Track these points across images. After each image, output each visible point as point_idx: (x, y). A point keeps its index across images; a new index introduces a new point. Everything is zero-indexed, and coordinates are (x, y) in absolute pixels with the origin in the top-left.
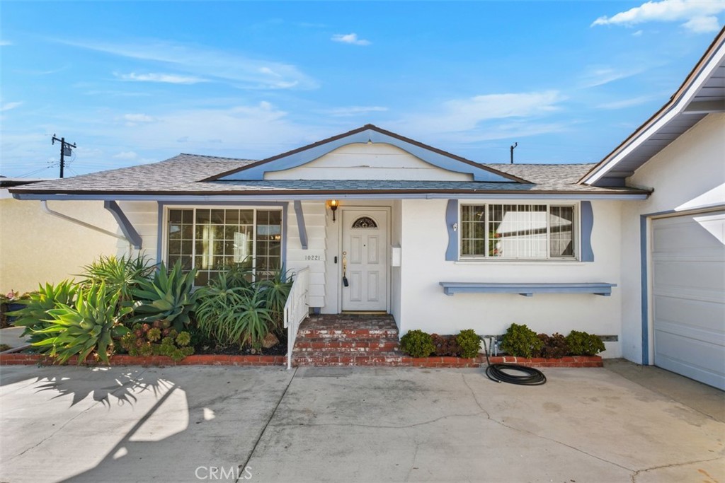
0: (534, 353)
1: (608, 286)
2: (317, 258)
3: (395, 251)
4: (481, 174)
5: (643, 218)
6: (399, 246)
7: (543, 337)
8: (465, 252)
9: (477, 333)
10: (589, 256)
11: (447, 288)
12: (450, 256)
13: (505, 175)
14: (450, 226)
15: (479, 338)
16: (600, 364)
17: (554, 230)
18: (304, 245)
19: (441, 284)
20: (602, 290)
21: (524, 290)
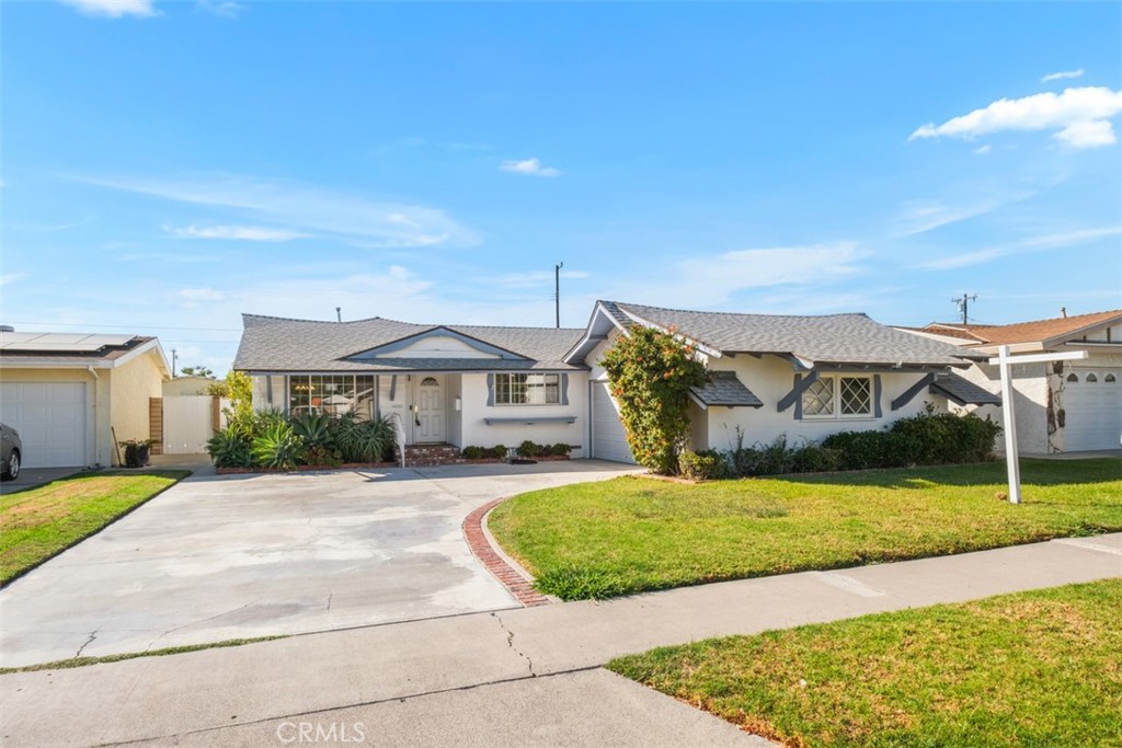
0: (535, 454)
1: (574, 418)
2: (400, 406)
3: (458, 401)
4: (507, 355)
5: (590, 381)
6: (459, 398)
7: (540, 446)
8: (498, 401)
9: (506, 446)
10: (566, 402)
11: (488, 422)
12: (490, 403)
13: (521, 356)
14: (490, 386)
15: (507, 449)
16: (568, 459)
17: (547, 385)
18: (392, 397)
19: (485, 419)
20: (570, 420)
21: (530, 422)
